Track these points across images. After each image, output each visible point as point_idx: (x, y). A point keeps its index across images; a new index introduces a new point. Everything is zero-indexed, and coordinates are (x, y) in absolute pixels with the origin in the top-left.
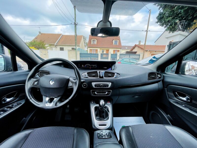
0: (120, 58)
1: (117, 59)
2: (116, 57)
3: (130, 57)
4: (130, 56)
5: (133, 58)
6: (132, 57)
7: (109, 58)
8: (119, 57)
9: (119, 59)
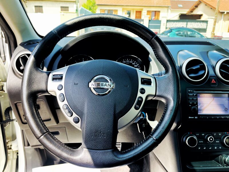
0: (166, 28)
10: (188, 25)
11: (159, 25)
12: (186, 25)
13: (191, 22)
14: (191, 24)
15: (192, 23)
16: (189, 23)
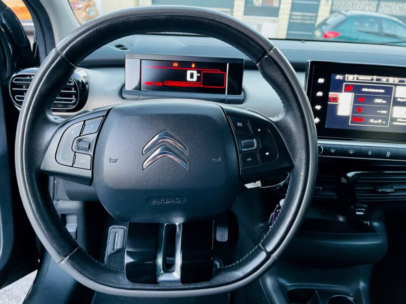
0: (332, 12)
1: (316, 16)
2: (315, 9)
3: (377, 11)
4: (378, 6)
5: (394, 13)
6: (387, 11)
7: (281, 12)
8: (328, 9)
9: (326, 20)
10: (380, 8)
11: (316, 3)
12: (375, 8)
13: (389, 2)
14: (387, 6)
15: (391, 3)
16: (382, 4)
